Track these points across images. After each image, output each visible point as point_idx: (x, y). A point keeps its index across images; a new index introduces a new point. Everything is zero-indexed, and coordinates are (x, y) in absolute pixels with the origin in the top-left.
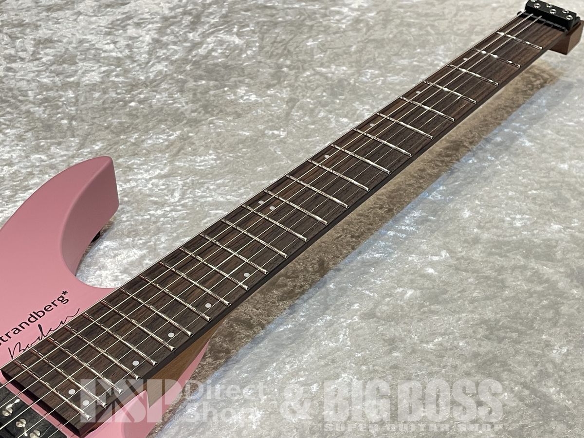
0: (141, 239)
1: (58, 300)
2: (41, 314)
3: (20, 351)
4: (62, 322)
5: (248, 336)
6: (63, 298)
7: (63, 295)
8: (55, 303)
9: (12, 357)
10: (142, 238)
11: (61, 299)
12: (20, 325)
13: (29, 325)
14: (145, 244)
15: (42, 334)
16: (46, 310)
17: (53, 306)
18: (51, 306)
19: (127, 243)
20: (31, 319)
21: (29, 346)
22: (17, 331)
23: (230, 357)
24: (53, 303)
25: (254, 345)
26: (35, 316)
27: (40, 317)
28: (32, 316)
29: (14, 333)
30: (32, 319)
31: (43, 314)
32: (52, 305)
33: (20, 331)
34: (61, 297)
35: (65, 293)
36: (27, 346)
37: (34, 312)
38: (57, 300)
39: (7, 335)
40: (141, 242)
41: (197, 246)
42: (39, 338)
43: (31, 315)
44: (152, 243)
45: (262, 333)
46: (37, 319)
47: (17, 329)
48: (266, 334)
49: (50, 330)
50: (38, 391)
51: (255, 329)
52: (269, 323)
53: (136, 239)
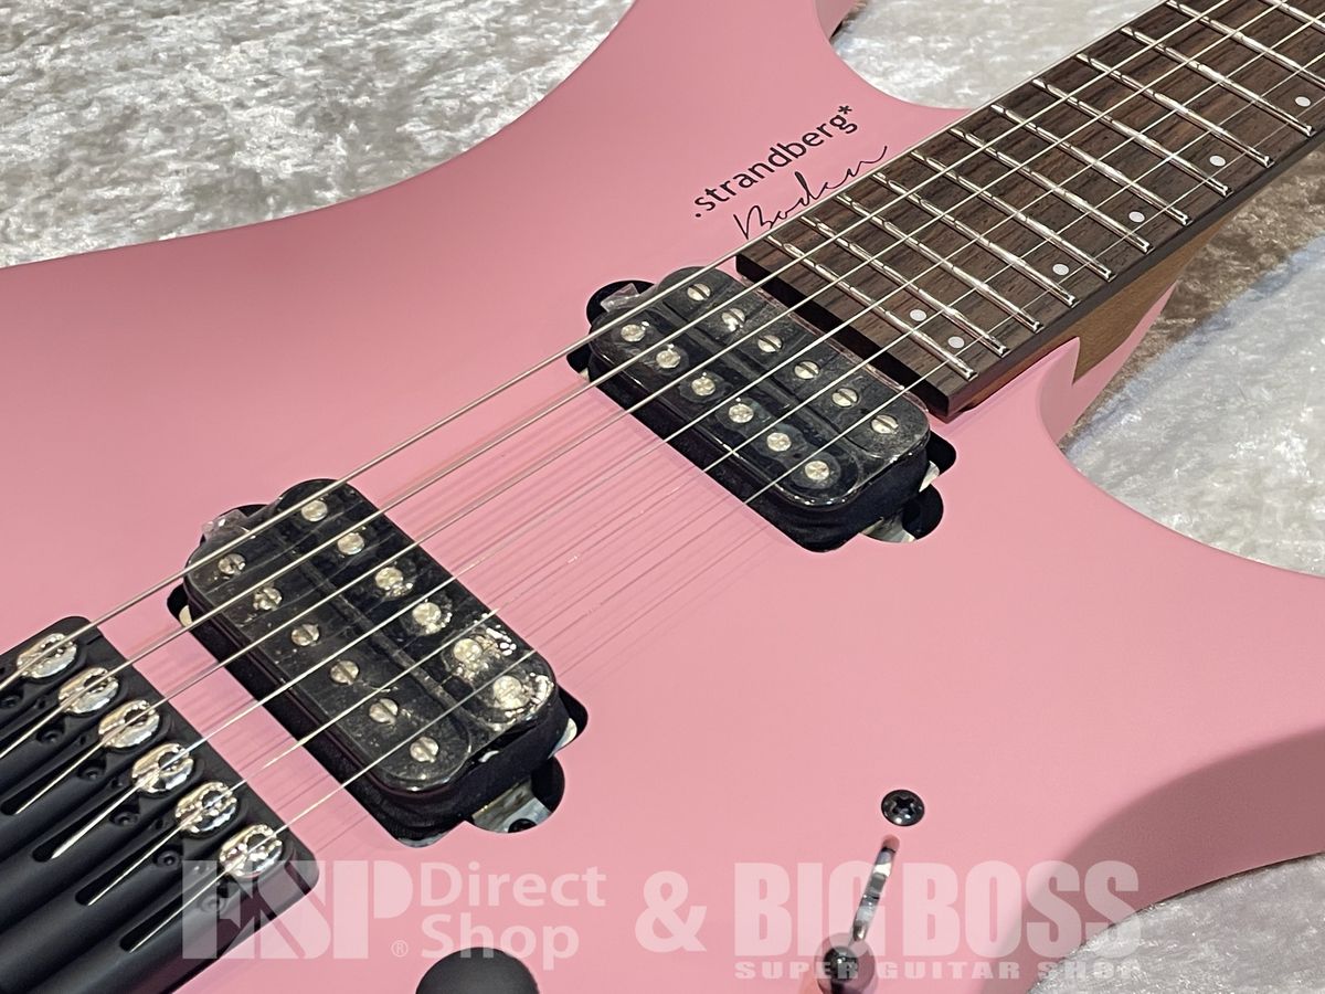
0: (943, 41)
1: (832, 122)
2: (798, 151)
3: (762, 224)
4: (849, 172)
5: (1245, 275)
6: (844, 121)
7: (842, 114)
8: (824, 128)
9: (746, 235)
10: (948, 38)
11: (838, 122)
12: (752, 170)
13: (772, 171)
14: (954, 51)
15: (809, 194)
16: (808, 143)
17: (822, 136)
18: (816, 136)
19: (912, 47)
20: (774, 159)
21: (783, 215)
22: (746, 180)
23: (1208, 315)
24: (820, 129)
25: (1263, 295)
26: (781, 154)
27: (796, 156)
28: (777, 153)
29: (741, 184)
30: (777, 159)
31: (801, 151)
32: (818, 132)
33: (753, 181)
34: (838, 117)
35: (845, 110)
36: (778, 216)
37: (779, 145)
38: (829, 124)
39: (724, 187)
40: (944, 46)
41: (1164, 27)
42: (801, 201)
43: (772, 149)
44: (971, 51)
45: (1281, 269)
46: (789, 160)
47: (746, 177)
48: (1292, 273)
49: (825, 187)
50: (838, 305)
51: (1262, 260)
52: (1295, 249)
53: (932, 38)
